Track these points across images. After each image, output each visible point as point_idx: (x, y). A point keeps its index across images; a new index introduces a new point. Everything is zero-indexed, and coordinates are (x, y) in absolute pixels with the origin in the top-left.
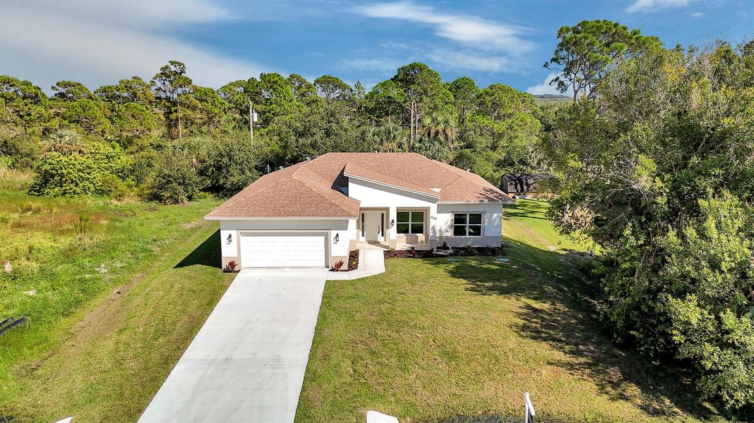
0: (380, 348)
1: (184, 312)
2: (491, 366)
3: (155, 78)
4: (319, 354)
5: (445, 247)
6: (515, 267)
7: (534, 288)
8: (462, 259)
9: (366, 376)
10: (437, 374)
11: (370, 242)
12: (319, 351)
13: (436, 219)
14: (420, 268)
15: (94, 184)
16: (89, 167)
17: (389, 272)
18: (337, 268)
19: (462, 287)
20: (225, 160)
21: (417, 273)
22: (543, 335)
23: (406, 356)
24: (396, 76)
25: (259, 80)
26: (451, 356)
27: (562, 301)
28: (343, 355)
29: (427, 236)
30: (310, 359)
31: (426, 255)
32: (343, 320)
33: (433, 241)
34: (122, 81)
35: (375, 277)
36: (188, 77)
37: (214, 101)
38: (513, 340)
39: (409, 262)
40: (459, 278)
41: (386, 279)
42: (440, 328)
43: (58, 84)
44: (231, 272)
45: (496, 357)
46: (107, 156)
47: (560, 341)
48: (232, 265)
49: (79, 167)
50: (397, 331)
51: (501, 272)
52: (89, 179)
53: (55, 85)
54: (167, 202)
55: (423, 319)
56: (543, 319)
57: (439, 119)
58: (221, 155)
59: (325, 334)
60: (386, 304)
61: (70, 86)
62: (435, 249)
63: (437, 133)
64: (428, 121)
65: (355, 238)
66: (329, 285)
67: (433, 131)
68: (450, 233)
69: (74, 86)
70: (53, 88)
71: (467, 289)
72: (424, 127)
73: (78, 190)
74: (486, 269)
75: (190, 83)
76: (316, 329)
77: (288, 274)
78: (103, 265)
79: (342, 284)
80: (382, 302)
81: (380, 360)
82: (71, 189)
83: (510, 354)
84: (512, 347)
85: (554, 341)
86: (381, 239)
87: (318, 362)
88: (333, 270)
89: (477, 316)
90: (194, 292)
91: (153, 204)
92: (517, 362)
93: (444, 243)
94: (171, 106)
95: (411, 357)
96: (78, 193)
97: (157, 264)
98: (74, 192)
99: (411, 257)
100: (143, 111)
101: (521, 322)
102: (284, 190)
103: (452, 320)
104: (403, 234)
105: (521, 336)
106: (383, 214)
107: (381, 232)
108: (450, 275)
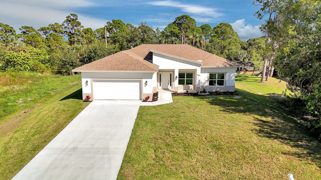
0: (172, 142)
1: (55, 121)
2: (245, 154)
3: (64, 22)
4: (134, 146)
5: (204, 91)
6: (245, 100)
7: (260, 110)
8: (215, 96)
9: (164, 159)
10: (210, 159)
11: (164, 89)
12: (134, 144)
13: (200, 76)
14: (193, 100)
15: (30, 66)
16: (28, 58)
17: (175, 102)
18: (146, 100)
19: (217, 109)
20: (93, 54)
21: (191, 102)
22: (273, 135)
23: (189, 147)
24: (175, 22)
25: (112, 22)
26: (218, 148)
27: (279, 117)
28: (149, 146)
29: (194, 86)
30: (128, 148)
31: (195, 95)
32: (149, 126)
33: (198, 88)
34: (50, 25)
35: (168, 104)
36: (79, 21)
37: (91, 33)
38: (255, 139)
39: (186, 98)
40: (215, 105)
41: (174, 106)
42: (208, 131)
43: (22, 27)
44: (87, 101)
45: (246, 149)
46: (37, 54)
47: (286, 139)
48: (88, 97)
49: (22, 58)
50: (182, 133)
51: (239, 102)
52: (27, 63)
53: (21, 28)
54: (64, 74)
55: (198, 126)
56: (271, 127)
57: (197, 35)
58: (91, 52)
59: (138, 134)
60: (174, 118)
61: (28, 28)
62: (199, 92)
63: (196, 42)
64: (191, 37)
65: (156, 86)
66: (141, 108)
67: (194, 41)
68: (207, 84)
69: (29, 28)
70: (20, 29)
71: (220, 111)
72: (189, 39)
73: (22, 68)
74: (229, 101)
75: (80, 24)
76: (133, 131)
77: (119, 102)
78: (21, 99)
79: (149, 107)
80: (172, 117)
81: (173, 150)
82: (18, 68)
83: (255, 147)
84: (255, 142)
85: (282, 139)
86: (170, 88)
87: (132, 150)
88: (144, 101)
89: (230, 125)
90: (64, 111)
91: (57, 75)
92: (261, 152)
93: (204, 90)
94: (71, 35)
95: (192, 148)
96: (22, 70)
97: (51, 99)
98: (20, 70)
99: (187, 96)
100: (58, 36)
101: (258, 128)
102: (117, 58)
103: (215, 126)
104: (182, 85)
105: (259, 136)
106: (171, 74)
107: (170, 84)
108: (210, 104)
